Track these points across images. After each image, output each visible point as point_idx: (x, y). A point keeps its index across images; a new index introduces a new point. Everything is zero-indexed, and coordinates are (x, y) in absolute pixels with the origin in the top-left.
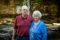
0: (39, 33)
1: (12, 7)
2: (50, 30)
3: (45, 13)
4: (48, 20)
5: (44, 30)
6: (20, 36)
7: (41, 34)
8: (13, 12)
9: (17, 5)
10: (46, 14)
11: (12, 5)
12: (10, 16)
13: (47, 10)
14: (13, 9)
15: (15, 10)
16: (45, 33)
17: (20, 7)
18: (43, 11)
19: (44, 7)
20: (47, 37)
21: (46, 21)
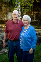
0: (30, 37)
1: (4, 13)
2: (40, 35)
3: (35, 19)
4: (38, 26)
5: (34, 34)
6: (11, 40)
7: (31, 38)
8: (5, 18)
9: (8, 11)
10: (37, 20)
11: (4, 12)
12: (2, 22)
13: (38, 16)
14: (5, 15)
15: (7, 16)
16: (35, 37)
17: (11, 14)
18: (34, 17)
19: (35, 13)
20: (37, 41)
21: (36, 27)
